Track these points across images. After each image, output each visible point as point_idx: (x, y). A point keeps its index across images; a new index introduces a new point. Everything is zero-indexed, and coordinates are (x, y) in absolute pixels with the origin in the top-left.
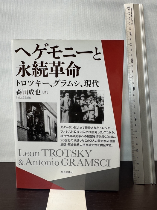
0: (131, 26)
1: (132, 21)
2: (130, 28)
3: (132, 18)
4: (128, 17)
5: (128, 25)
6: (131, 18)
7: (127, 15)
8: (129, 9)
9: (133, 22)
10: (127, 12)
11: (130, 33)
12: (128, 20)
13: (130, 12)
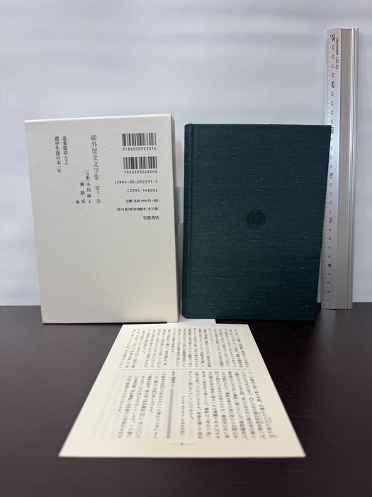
0: (334, 71)
1: (337, 61)
2: (333, 74)
3: (337, 56)
4: (330, 55)
5: (330, 69)
6: (335, 57)
7: (330, 50)
8: (334, 39)
9: (339, 64)
10: (330, 46)
11: (333, 82)
12: (330, 59)
13: (335, 45)
